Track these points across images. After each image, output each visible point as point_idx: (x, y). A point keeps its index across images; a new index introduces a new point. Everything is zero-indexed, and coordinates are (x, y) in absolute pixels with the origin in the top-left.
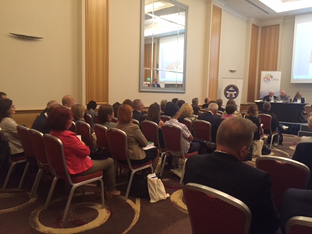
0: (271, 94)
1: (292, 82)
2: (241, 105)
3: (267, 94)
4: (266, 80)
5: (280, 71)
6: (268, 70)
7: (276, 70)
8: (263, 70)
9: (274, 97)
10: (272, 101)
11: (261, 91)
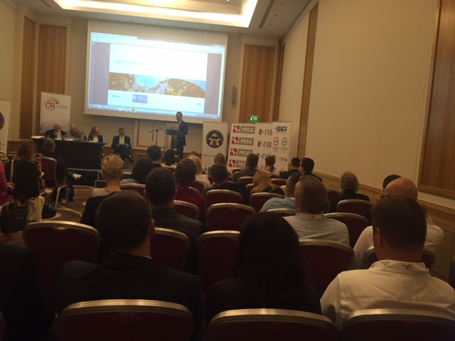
0: (56, 128)
1: (86, 113)
2: (8, 142)
3: (52, 128)
4: (49, 105)
5: (69, 95)
6: (51, 91)
7: (63, 93)
8: (44, 91)
9: (62, 132)
10: (59, 138)
11: (41, 122)
